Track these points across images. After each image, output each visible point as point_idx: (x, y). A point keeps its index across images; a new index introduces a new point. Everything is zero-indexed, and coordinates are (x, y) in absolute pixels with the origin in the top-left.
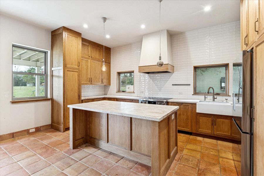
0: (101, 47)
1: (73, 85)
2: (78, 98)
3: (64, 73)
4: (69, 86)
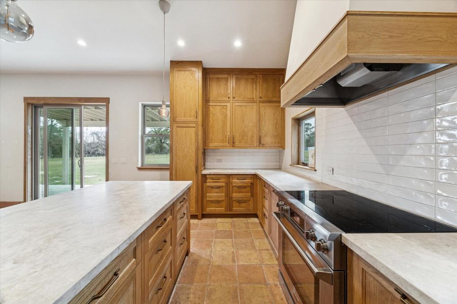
0: (257, 73)
1: (186, 150)
2: (195, 171)
3: (172, 131)
4: (179, 150)
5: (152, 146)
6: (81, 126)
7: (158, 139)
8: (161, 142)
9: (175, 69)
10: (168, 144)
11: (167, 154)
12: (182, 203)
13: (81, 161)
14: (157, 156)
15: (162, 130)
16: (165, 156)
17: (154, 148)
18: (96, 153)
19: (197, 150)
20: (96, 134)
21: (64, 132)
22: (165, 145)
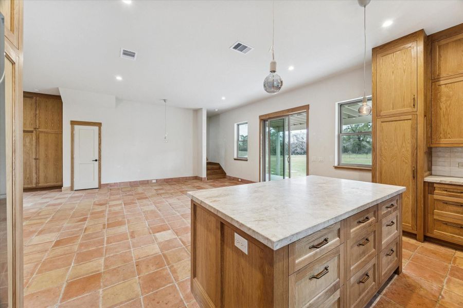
1: (396, 148)
2: (411, 176)
3: (374, 127)
4: (385, 149)
5: (349, 144)
6: (289, 130)
7: (356, 137)
8: (360, 141)
9: (379, 56)
10: (368, 142)
11: (367, 153)
12: (389, 209)
13: (289, 158)
14: (354, 156)
15: (360, 126)
16: (364, 156)
17: (350, 147)
18: (296, 152)
19: (415, 148)
20: (296, 136)
21: (277, 136)
22: (364, 143)
